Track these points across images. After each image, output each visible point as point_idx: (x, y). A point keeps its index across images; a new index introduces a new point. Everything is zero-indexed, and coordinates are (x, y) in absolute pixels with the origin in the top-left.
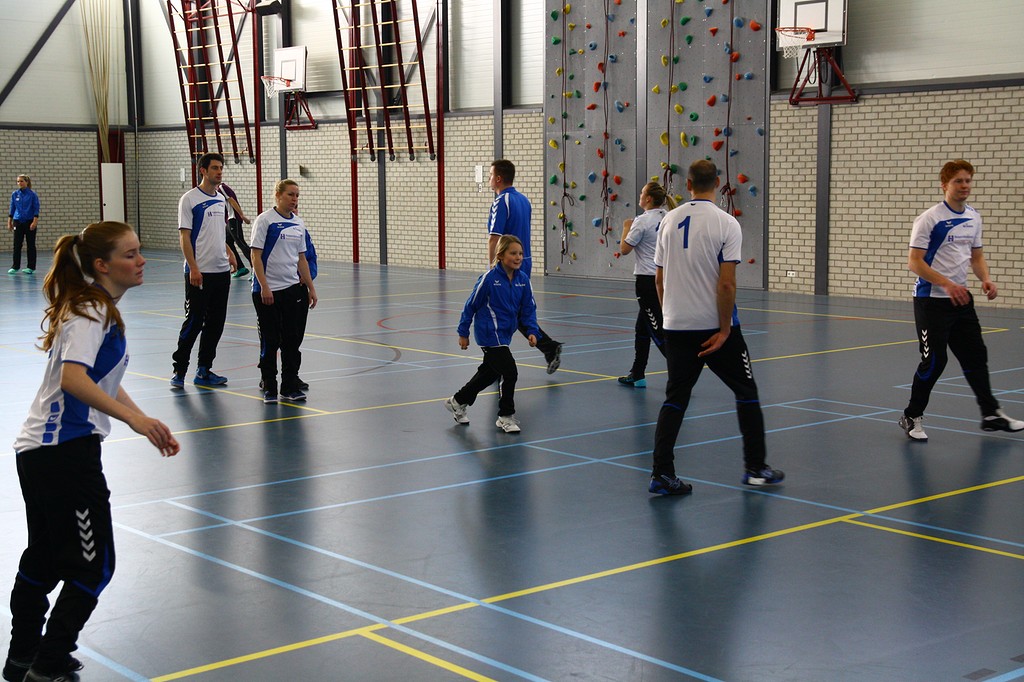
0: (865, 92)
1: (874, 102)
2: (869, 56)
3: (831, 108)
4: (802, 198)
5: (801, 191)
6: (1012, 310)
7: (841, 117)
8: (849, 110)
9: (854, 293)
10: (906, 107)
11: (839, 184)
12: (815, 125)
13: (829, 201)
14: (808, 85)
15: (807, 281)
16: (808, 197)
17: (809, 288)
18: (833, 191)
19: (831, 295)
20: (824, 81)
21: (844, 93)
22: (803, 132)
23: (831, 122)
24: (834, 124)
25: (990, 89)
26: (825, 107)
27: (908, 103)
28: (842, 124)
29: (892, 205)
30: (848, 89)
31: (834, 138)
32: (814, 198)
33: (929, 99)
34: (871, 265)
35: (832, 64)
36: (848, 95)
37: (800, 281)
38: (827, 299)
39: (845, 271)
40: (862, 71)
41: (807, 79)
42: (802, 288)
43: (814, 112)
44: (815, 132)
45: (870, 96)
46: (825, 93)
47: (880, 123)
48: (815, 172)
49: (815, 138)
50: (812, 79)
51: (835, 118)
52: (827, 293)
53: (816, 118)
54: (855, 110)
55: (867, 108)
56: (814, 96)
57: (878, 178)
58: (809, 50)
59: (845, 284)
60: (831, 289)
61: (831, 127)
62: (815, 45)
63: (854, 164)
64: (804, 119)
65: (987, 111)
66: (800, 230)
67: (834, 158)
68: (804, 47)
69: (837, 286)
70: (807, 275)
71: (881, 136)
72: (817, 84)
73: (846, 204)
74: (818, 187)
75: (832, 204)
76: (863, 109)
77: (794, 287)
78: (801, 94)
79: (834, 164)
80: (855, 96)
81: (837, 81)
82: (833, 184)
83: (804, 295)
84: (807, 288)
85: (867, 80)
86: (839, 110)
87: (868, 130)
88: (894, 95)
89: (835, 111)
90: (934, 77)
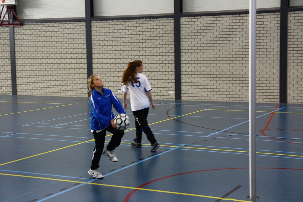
0: (25, 22)
1: (28, 26)
2: (26, 10)
3: (14, 28)
4: (6, 60)
5: (5, 57)
6: (78, 97)
7: (17, 31)
8: (20, 29)
9: (26, 94)
10: (39, 28)
11: (18, 55)
12: (8, 34)
13: (15, 61)
14: (4, 19)
15: (9, 90)
16: (7, 60)
17: (10, 92)
18: (16, 57)
19: (18, 95)
20: (10, 18)
21: (18, 22)
22: (4, 36)
23: (14, 32)
24: (15, 33)
25: (66, 23)
26: (11, 27)
27: (40, 26)
28: (18, 33)
29: (37, 62)
30: (19, 21)
31: (16, 38)
32: (10, 60)
33: (47, 25)
34: (31, 84)
35: (13, 12)
36: (19, 23)
37: (6, 90)
38: (17, 96)
39: (22, 86)
40: (24, 15)
41: (4, 17)
42: (7, 92)
43: (7, 29)
44: (9, 36)
45: (27, 24)
46: (11, 22)
47: (31, 33)
48: (9, 50)
49: (9, 38)
50: (6, 17)
51: (15, 31)
52: (16, 94)
53: (8, 31)
54: (22, 28)
55: (26, 28)
56: (7, 23)
57: (32, 53)
58: (3, 6)
59: (23, 90)
60: (18, 93)
61: (14, 35)
62: (6, 5)
63: (23, 48)
64: (4, 31)
65: (66, 30)
66: (6, 71)
67: (16, 46)
68: (1, 5)
69: (20, 91)
70: (9, 88)
71: (32, 38)
72: (8, 19)
73: (21, 62)
74: (11, 56)
75: (17, 62)
76: (25, 28)
77: (5, 92)
78: (2, 22)
79: (16, 48)
80: (22, 23)
81: (15, 18)
82: (16, 55)
83: (8, 95)
84: (9, 92)
85: (26, 18)
86: (17, 28)
87: (27, 36)
88: (35, 24)
89: (15, 29)
90: (48, 18)
